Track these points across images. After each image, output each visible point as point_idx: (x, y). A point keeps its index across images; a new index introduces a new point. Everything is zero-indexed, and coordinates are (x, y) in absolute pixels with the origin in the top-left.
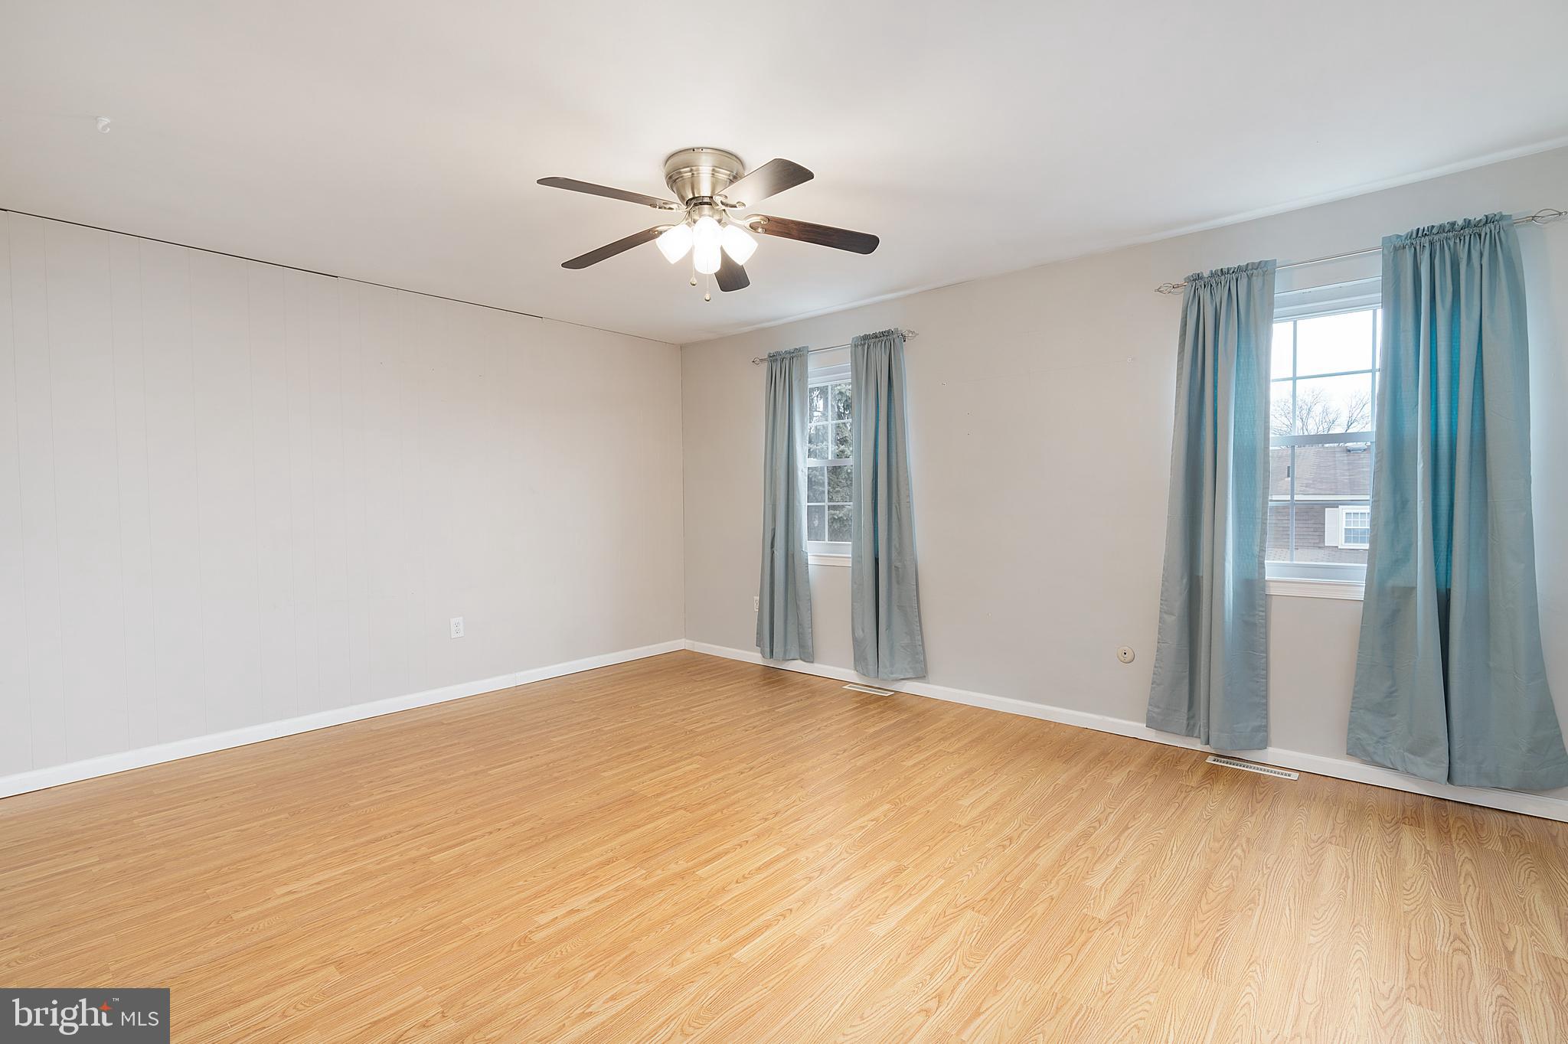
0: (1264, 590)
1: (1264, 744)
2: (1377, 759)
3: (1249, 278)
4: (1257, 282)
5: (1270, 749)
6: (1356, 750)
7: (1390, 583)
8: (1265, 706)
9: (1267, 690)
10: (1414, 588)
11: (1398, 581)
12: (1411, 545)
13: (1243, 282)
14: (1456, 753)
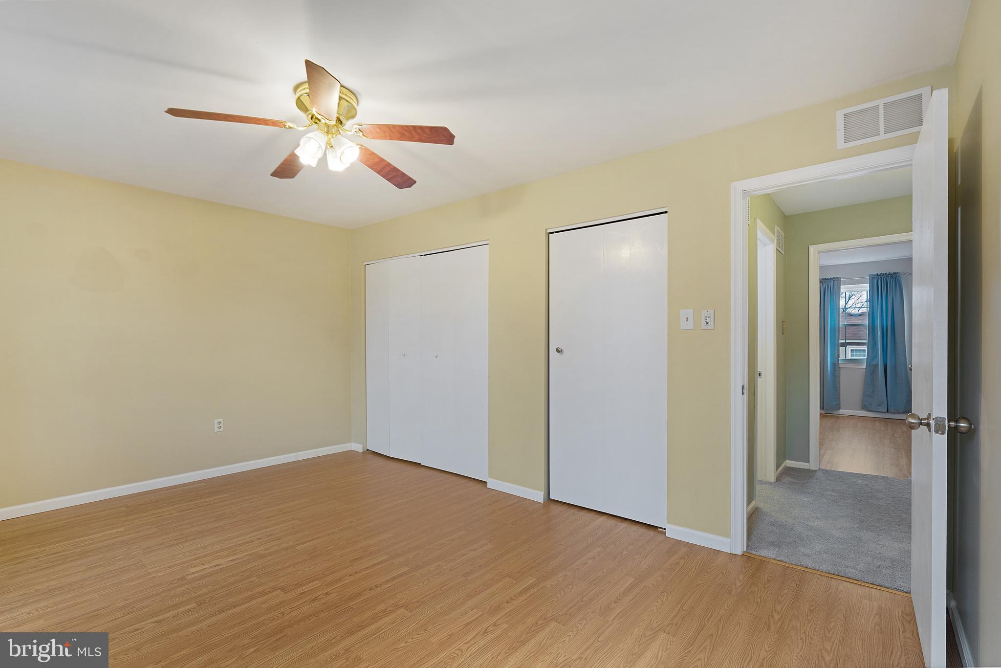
0: (838, 366)
1: (839, 409)
2: (870, 409)
3: (834, 281)
4: (836, 283)
5: (841, 410)
6: (864, 408)
7: (872, 363)
8: (839, 398)
9: (840, 394)
10: (878, 364)
11: (874, 362)
12: (878, 353)
13: (832, 282)
14: (889, 404)
